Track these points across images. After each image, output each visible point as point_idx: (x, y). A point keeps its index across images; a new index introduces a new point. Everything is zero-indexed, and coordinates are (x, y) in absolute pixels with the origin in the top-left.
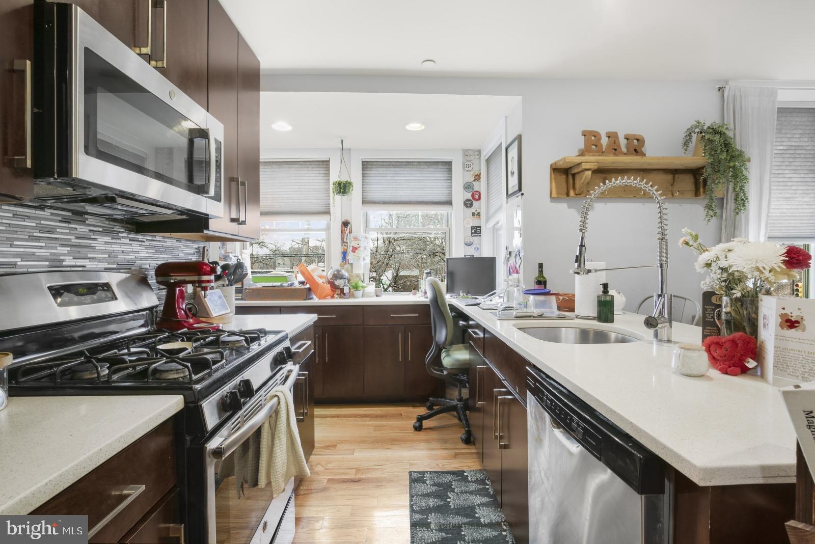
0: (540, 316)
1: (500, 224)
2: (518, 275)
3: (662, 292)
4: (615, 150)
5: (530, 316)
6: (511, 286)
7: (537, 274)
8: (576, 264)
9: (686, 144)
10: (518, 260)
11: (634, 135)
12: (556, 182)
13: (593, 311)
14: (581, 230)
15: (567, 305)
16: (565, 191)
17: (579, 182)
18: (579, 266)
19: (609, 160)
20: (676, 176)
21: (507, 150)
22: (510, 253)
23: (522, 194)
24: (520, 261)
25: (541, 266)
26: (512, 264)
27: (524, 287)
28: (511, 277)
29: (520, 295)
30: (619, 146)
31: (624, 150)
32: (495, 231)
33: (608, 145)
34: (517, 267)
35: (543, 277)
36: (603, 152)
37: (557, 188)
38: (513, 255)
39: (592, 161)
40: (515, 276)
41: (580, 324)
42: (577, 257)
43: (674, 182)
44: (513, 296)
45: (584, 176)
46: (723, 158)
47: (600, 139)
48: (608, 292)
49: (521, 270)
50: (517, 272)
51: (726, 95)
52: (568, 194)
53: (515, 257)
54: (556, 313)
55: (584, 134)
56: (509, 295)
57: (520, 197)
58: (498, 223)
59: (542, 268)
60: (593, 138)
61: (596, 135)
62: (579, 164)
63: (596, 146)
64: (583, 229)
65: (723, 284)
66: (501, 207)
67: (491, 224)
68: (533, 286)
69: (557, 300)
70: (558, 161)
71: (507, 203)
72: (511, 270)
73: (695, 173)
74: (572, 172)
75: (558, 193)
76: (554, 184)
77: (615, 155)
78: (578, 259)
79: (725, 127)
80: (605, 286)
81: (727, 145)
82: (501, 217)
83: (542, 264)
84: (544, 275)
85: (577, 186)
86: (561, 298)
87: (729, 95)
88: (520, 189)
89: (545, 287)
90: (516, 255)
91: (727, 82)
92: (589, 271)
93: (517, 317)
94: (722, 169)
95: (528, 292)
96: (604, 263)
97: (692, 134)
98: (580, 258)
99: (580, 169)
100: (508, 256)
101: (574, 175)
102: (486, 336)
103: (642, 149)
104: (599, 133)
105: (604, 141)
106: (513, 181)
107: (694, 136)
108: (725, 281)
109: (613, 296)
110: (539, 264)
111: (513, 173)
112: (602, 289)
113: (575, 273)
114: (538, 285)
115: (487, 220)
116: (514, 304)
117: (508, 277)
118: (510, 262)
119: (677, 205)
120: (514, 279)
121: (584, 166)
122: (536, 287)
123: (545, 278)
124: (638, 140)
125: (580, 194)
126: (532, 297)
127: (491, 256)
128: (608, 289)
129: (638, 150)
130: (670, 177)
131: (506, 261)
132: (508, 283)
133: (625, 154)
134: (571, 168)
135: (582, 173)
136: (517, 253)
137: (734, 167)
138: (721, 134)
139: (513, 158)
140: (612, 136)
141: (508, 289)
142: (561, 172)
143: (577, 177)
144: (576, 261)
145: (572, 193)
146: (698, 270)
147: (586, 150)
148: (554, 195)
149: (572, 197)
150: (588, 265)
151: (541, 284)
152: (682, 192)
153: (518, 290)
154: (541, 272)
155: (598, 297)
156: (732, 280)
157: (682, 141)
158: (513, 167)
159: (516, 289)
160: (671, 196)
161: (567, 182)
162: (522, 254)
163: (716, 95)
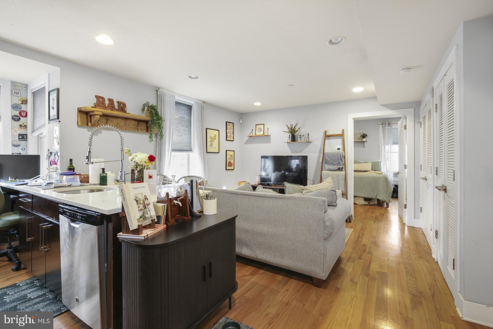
0: (70, 186)
1: (43, 135)
2: (56, 165)
3: (122, 170)
4: (112, 107)
5: (64, 186)
6: (52, 172)
7: (69, 165)
8: (87, 160)
9: (143, 110)
10: (56, 157)
11: (121, 102)
12: (80, 118)
13: (97, 181)
14: (89, 145)
15: (85, 180)
16: (86, 123)
17: (93, 120)
18: (88, 161)
19: (108, 112)
20: (139, 123)
21: (49, 93)
22: (51, 153)
23: (60, 121)
24: (58, 158)
25: (71, 160)
26: (52, 159)
27: (60, 172)
28: (51, 167)
29: (58, 176)
30: (114, 106)
31: (117, 107)
32: (39, 138)
33: (109, 105)
34: (56, 161)
35: (72, 166)
36: (106, 107)
37: (81, 120)
38: (53, 154)
39: (99, 111)
40: (55, 166)
41: (91, 187)
42: (87, 157)
43: (138, 125)
44: (53, 177)
45: (96, 117)
46: (155, 119)
47: (105, 101)
48: (104, 172)
49: (59, 163)
50: (56, 164)
51: (158, 93)
52: (87, 125)
53: (55, 156)
54: (79, 183)
55: (96, 97)
56: (50, 177)
57: (58, 123)
58: (42, 134)
59: (72, 161)
60: (101, 100)
61: (103, 99)
62: (93, 111)
63: (103, 104)
64: (90, 145)
65: (135, 166)
66: (44, 125)
67: (36, 134)
68: (66, 171)
69: (80, 178)
70: (82, 108)
71: (49, 123)
72: (52, 163)
73: (146, 122)
74: (90, 114)
75: (82, 123)
76: (79, 118)
77: (112, 110)
78: (88, 158)
79: (156, 107)
80: (103, 169)
81: (157, 114)
82: (45, 131)
83: (72, 159)
84: (73, 165)
85: (92, 122)
86: (83, 176)
87: (159, 94)
88: (58, 118)
89: (74, 171)
90: (55, 154)
91: (159, 89)
92: (93, 163)
93: (55, 187)
94: (155, 123)
95: (63, 174)
96: (103, 159)
97: (145, 107)
98: (89, 157)
99: (93, 114)
100: (50, 155)
101: (91, 116)
102: (33, 200)
103: (125, 109)
104: (103, 98)
105: (107, 102)
106: (54, 113)
107: (146, 108)
108: (135, 165)
109: (107, 174)
110: (70, 159)
111: (53, 108)
112: (102, 171)
113: (86, 164)
114: (70, 170)
115: (33, 131)
116: (53, 181)
117: (49, 167)
118: (50, 159)
119: (140, 135)
120: (54, 168)
121: (95, 113)
122: (68, 171)
123: (73, 167)
124: (123, 104)
125: (94, 125)
126: (65, 177)
127: (36, 154)
128: (105, 171)
129: (123, 109)
130: (137, 123)
131: (48, 158)
132: (49, 170)
133: (117, 110)
134: (89, 112)
135: (95, 116)
136: (56, 153)
137: (159, 123)
138: (155, 109)
139: (53, 99)
140: (111, 101)
141: (49, 174)
142: (83, 113)
143: (92, 117)
144: (87, 158)
145: (89, 124)
146: (130, 162)
147: (97, 105)
148: (80, 124)
149: (90, 126)
150: (92, 160)
151: (71, 170)
152: (141, 130)
153: (56, 174)
154: (71, 164)
155: (100, 174)
156: (137, 165)
157: (141, 109)
158: (54, 104)
159: (55, 173)
160: (137, 131)
161: (87, 118)
162: (59, 154)
163: (155, 92)
